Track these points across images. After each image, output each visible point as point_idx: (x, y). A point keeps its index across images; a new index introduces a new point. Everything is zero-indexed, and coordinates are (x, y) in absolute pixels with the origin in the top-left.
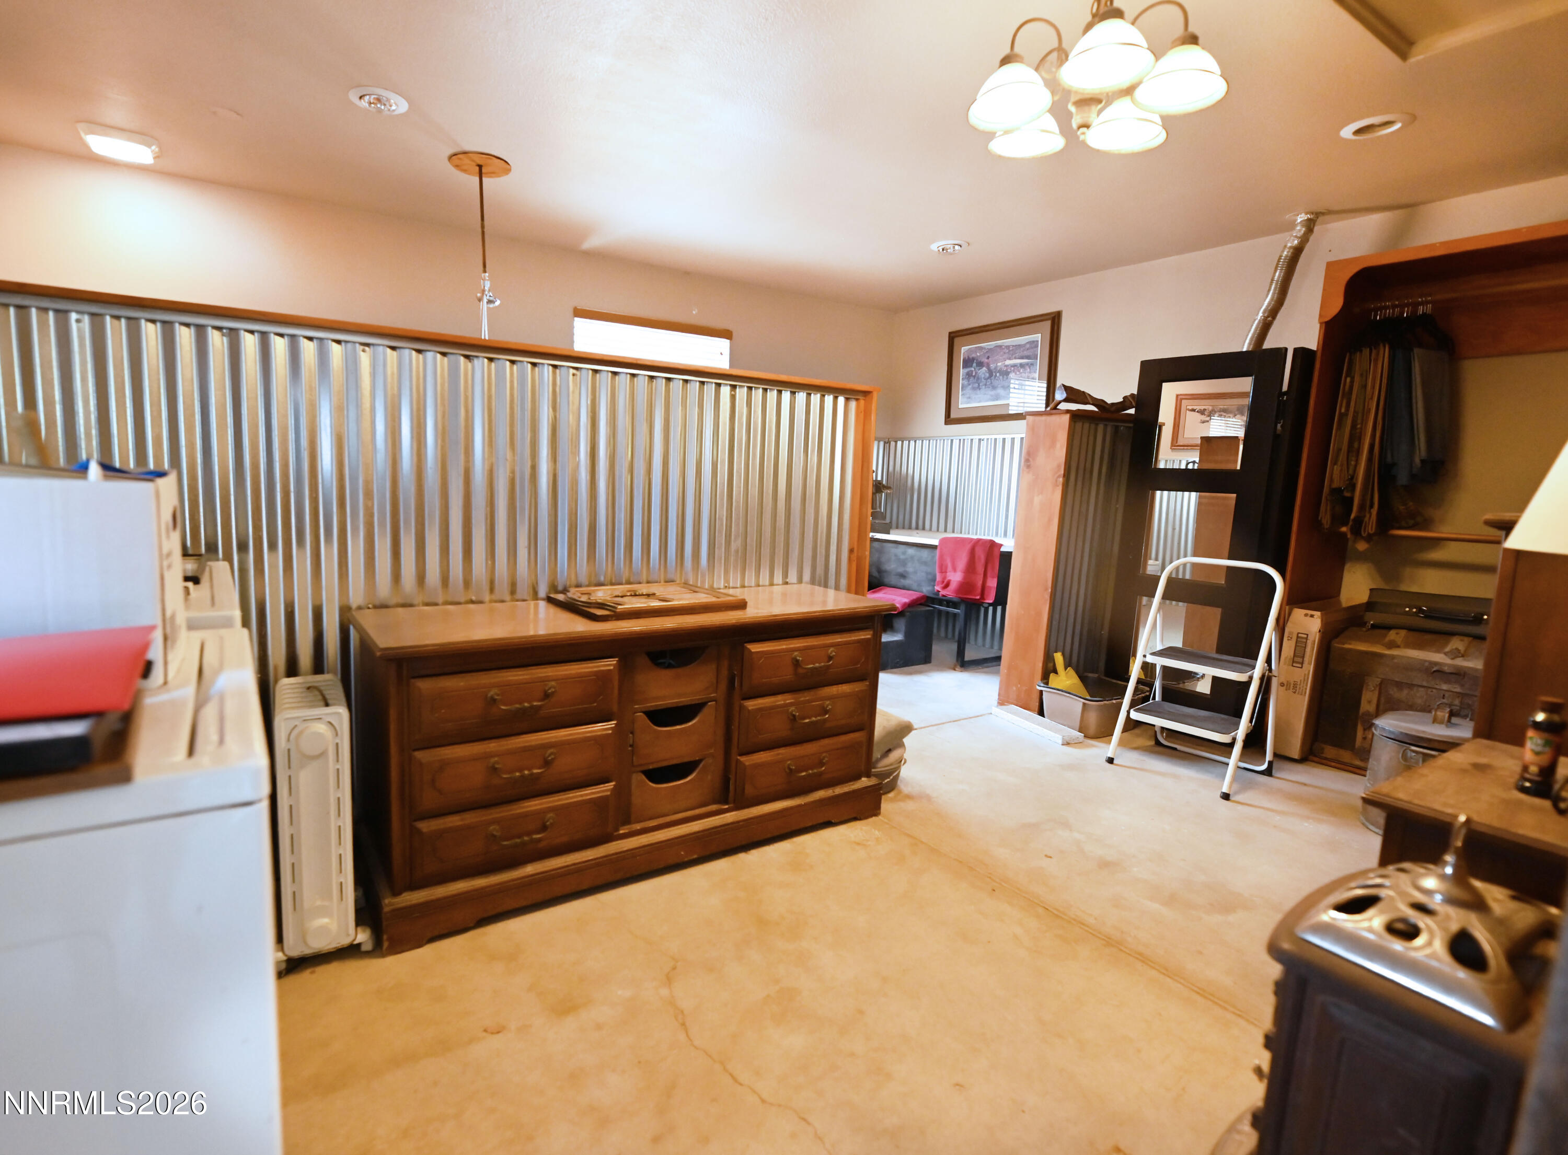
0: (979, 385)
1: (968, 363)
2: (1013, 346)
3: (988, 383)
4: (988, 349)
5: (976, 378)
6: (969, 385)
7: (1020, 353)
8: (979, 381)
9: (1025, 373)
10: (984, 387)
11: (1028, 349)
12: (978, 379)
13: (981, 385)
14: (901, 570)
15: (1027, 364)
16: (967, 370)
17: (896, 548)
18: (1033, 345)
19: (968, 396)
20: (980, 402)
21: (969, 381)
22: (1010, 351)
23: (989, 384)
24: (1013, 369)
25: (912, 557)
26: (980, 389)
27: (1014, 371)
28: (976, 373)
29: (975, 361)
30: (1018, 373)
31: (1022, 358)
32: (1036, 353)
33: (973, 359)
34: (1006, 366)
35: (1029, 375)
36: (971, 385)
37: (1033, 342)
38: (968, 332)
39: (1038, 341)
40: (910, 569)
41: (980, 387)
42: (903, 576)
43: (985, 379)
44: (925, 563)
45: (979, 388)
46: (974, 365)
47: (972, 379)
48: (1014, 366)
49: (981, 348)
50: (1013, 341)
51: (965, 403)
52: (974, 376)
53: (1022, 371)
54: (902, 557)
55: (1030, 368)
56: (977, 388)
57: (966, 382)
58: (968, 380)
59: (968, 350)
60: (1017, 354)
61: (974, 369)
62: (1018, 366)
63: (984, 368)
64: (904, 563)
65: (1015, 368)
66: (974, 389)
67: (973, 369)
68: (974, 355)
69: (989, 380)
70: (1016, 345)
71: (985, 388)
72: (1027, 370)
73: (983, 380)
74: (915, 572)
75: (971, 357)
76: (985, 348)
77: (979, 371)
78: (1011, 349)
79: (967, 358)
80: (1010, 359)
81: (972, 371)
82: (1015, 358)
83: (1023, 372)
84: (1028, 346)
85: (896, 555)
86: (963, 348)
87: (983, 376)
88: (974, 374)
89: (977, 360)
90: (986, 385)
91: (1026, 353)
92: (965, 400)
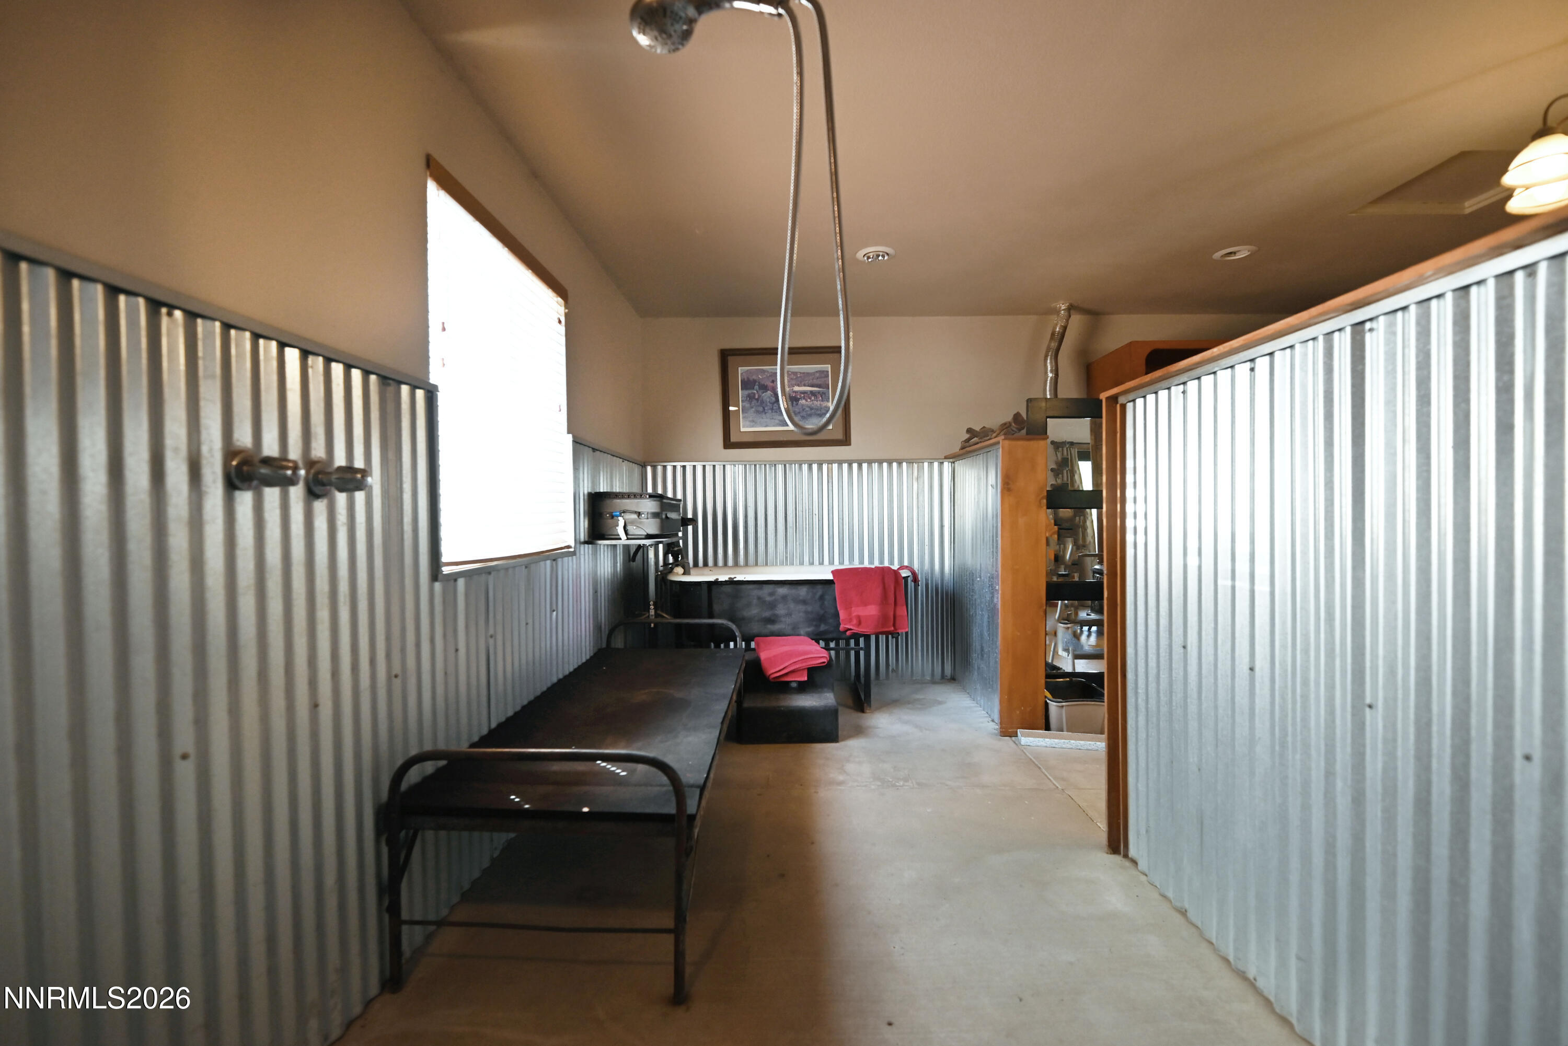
0: (764, 409)
1: (747, 384)
2: (800, 373)
3: (774, 408)
4: (771, 372)
5: (759, 401)
6: (752, 408)
7: (809, 380)
8: (764, 405)
9: (817, 401)
10: (770, 411)
11: (817, 378)
12: (762, 402)
13: (766, 408)
14: (767, 614)
15: (819, 392)
16: (747, 392)
17: (761, 589)
18: (823, 375)
19: (751, 419)
20: (766, 426)
21: (750, 404)
22: (797, 378)
23: (776, 409)
24: (803, 395)
25: (784, 598)
26: (765, 413)
27: (804, 398)
28: (759, 396)
29: (757, 383)
30: (809, 400)
31: (812, 386)
32: (827, 383)
33: (755, 381)
34: (796, 392)
35: (822, 403)
36: (754, 407)
37: (824, 371)
38: (747, 352)
39: (828, 372)
40: (781, 610)
41: (766, 411)
42: (771, 620)
43: (771, 403)
44: (804, 602)
45: (764, 411)
46: (756, 387)
47: (754, 402)
48: (804, 393)
49: (763, 371)
50: (802, 368)
51: (745, 427)
52: (757, 400)
53: (813, 398)
54: (768, 599)
55: (821, 397)
56: (762, 411)
57: (747, 405)
58: (750, 402)
59: (747, 371)
60: (807, 382)
61: (757, 391)
62: (809, 393)
63: (769, 392)
64: (772, 606)
65: (806, 395)
66: (757, 412)
67: (755, 392)
68: (754, 377)
69: (775, 405)
70: (804, 373)
71: (772, 412)
72: (819, 398)
73: (768, 404)
74: (789, 614)
75: (751, 379)
76: (768, 372)
77: (763, 394)
78: (799, 376)
79: (746, 380)
80: (798, 385)
81: (754, 394)
82: (805, 385)
83: (815, 400)
84: (818, 375)
85: (759, 598)
86: (740, 369)
87: (768, 400)
88: (757, 397)
89: (759, 383)
90: (772, 409)
91: (815, 382)
92: (748, 423)
